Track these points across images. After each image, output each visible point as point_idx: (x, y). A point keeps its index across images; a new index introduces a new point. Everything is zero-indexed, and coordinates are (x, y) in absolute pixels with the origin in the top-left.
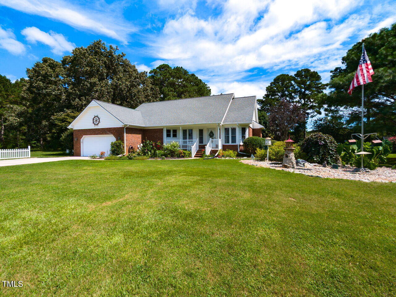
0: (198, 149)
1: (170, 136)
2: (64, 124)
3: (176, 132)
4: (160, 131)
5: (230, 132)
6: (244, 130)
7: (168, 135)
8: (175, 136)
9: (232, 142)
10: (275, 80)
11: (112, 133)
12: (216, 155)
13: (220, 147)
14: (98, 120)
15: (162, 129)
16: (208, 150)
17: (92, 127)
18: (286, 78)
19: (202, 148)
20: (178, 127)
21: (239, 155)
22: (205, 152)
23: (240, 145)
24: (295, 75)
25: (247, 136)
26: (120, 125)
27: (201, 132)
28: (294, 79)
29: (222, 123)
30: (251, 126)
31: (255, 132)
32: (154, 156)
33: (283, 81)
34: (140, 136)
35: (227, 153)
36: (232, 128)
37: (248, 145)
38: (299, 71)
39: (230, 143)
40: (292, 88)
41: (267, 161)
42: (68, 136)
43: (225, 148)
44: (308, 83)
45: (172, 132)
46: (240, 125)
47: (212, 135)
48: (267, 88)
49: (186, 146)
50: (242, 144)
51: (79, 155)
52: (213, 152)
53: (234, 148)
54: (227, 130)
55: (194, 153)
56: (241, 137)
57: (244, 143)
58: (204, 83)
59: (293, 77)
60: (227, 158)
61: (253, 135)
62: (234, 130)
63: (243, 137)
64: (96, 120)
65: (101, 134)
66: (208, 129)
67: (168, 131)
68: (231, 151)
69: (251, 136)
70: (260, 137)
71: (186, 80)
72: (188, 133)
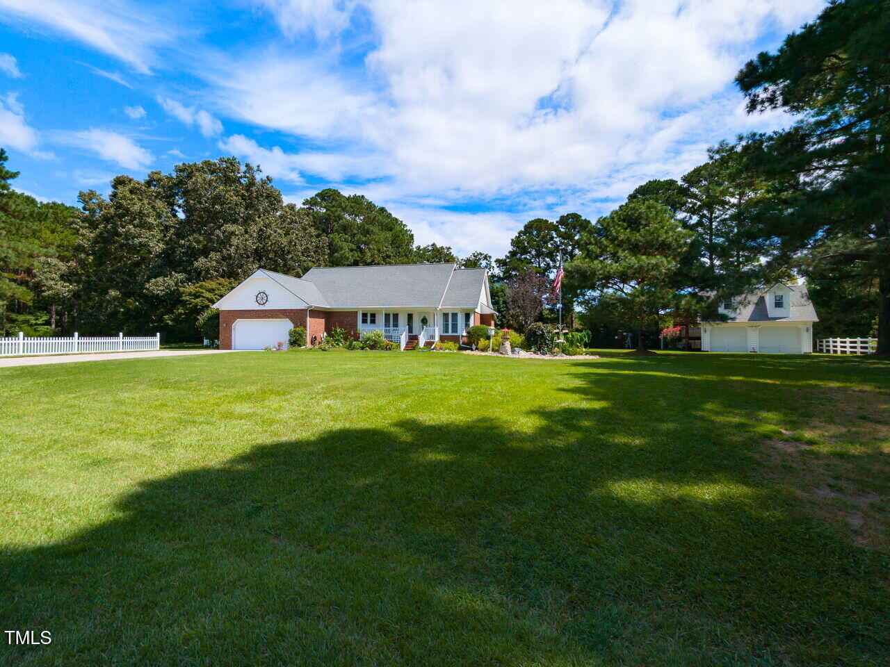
0: (407, 340)
1: (366, 322)
2: (198, 300)
3: (375, 317)
4: (353, 314)
5: (449, 319)
6: (467, 316)
7: (364, 321)
8: (373, 321)
9: (453, 332)
10: (526, 227)
11: (287, 317)
12: (432, 347)
13: (437, 339)
14: (265, 298)
15: (357, 312)
16: (422, 341)
17: (255, 307)
18: (543, 226)
19: (413, 339)
20: (380, 310)
21: (460, 349)
22: (418, 344)
23: (462, 336)
24: (557, 222)
25: (472, 324)
26: (302, 306)
27: (410, 317)
28: (556, 229)
29: (440, 307)
30: (478, 310)
31: (485, 319)
32: (351, 348)
33: (539, 230)
34: (323, 321)
35: (445, 345)
36: (452, 314)
37: (472, 335)
38: (563, 216)
39: (450, 333)
40: (551, 244)
41: (490, 352)
42: (210, 318)
43: (442, 339)
44: (577, 238)
45: (370, 317)
46: (463, 309)
47: (424, 321)
48: (512, 240)
49: (391, 337)
50: (465, 334)
51: (229, 347)
52: (428, 344)
53: (455, 339)
54: (446, 315)
55: (403, 346)
56: (464, 325)
57: (468, 333)
58: (401, 222)
59: (554, 226)
60: (446, 351)
61: (481, 323)
62: (455, 315)
63: (467, 325)
64: (262, 297)
65: (269, 318)
66: (420, 314)
67: (364, 315)
68: (451, 344)
69: (478, 324)
70: (490, 325)
71: (371, 221)
72: (392, 319)
